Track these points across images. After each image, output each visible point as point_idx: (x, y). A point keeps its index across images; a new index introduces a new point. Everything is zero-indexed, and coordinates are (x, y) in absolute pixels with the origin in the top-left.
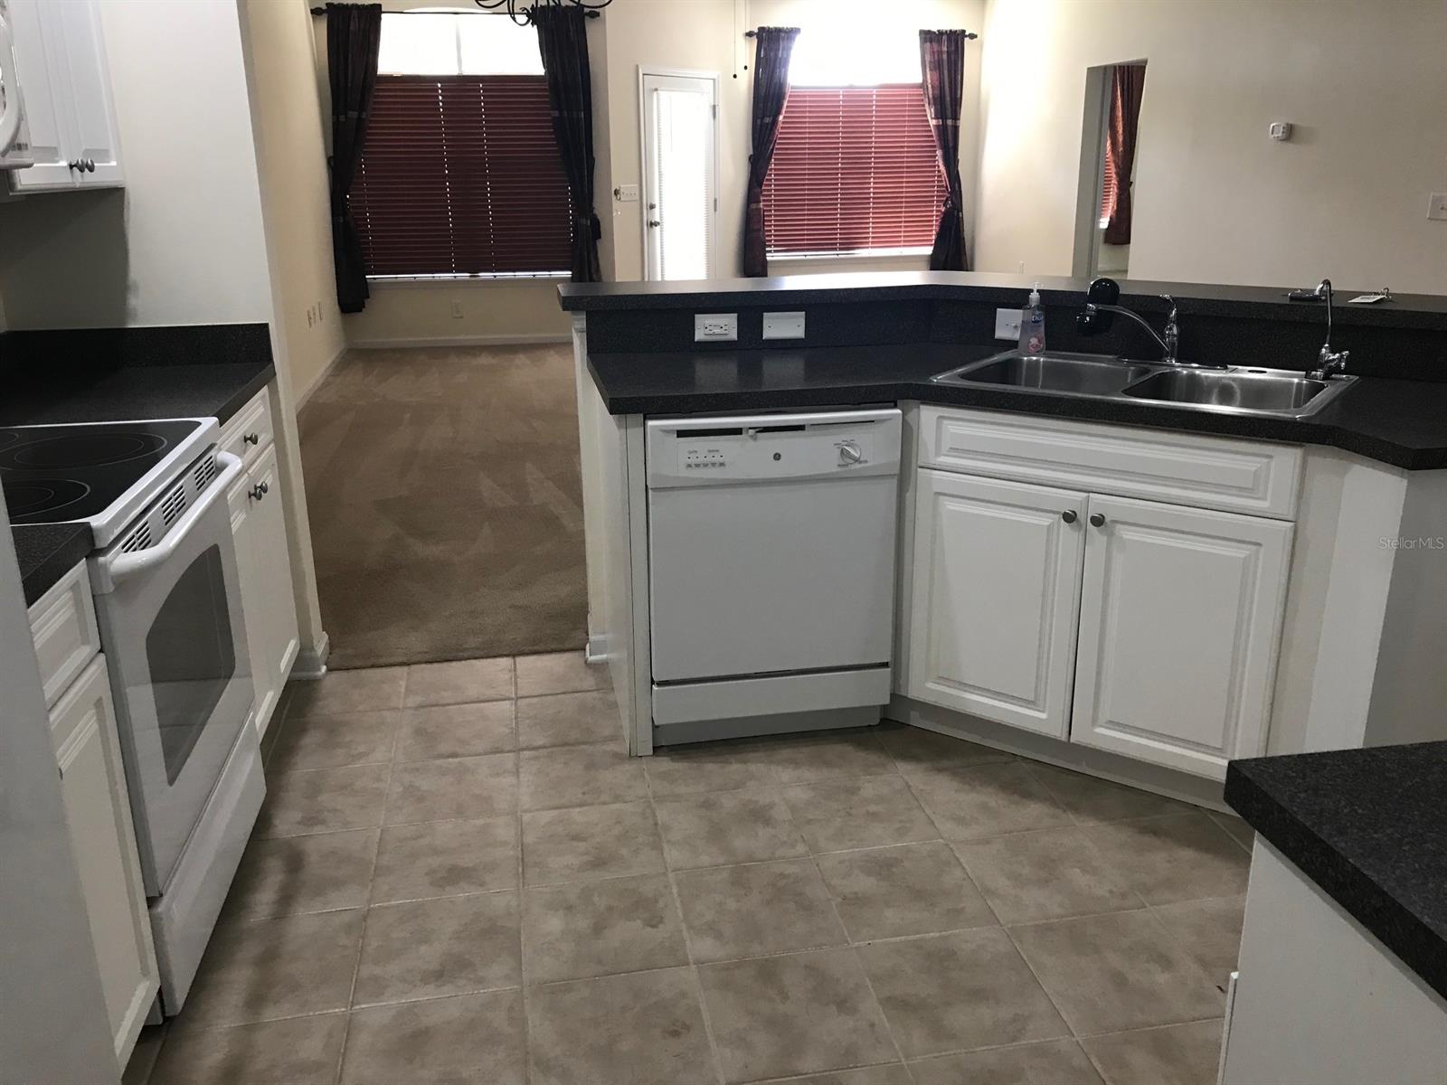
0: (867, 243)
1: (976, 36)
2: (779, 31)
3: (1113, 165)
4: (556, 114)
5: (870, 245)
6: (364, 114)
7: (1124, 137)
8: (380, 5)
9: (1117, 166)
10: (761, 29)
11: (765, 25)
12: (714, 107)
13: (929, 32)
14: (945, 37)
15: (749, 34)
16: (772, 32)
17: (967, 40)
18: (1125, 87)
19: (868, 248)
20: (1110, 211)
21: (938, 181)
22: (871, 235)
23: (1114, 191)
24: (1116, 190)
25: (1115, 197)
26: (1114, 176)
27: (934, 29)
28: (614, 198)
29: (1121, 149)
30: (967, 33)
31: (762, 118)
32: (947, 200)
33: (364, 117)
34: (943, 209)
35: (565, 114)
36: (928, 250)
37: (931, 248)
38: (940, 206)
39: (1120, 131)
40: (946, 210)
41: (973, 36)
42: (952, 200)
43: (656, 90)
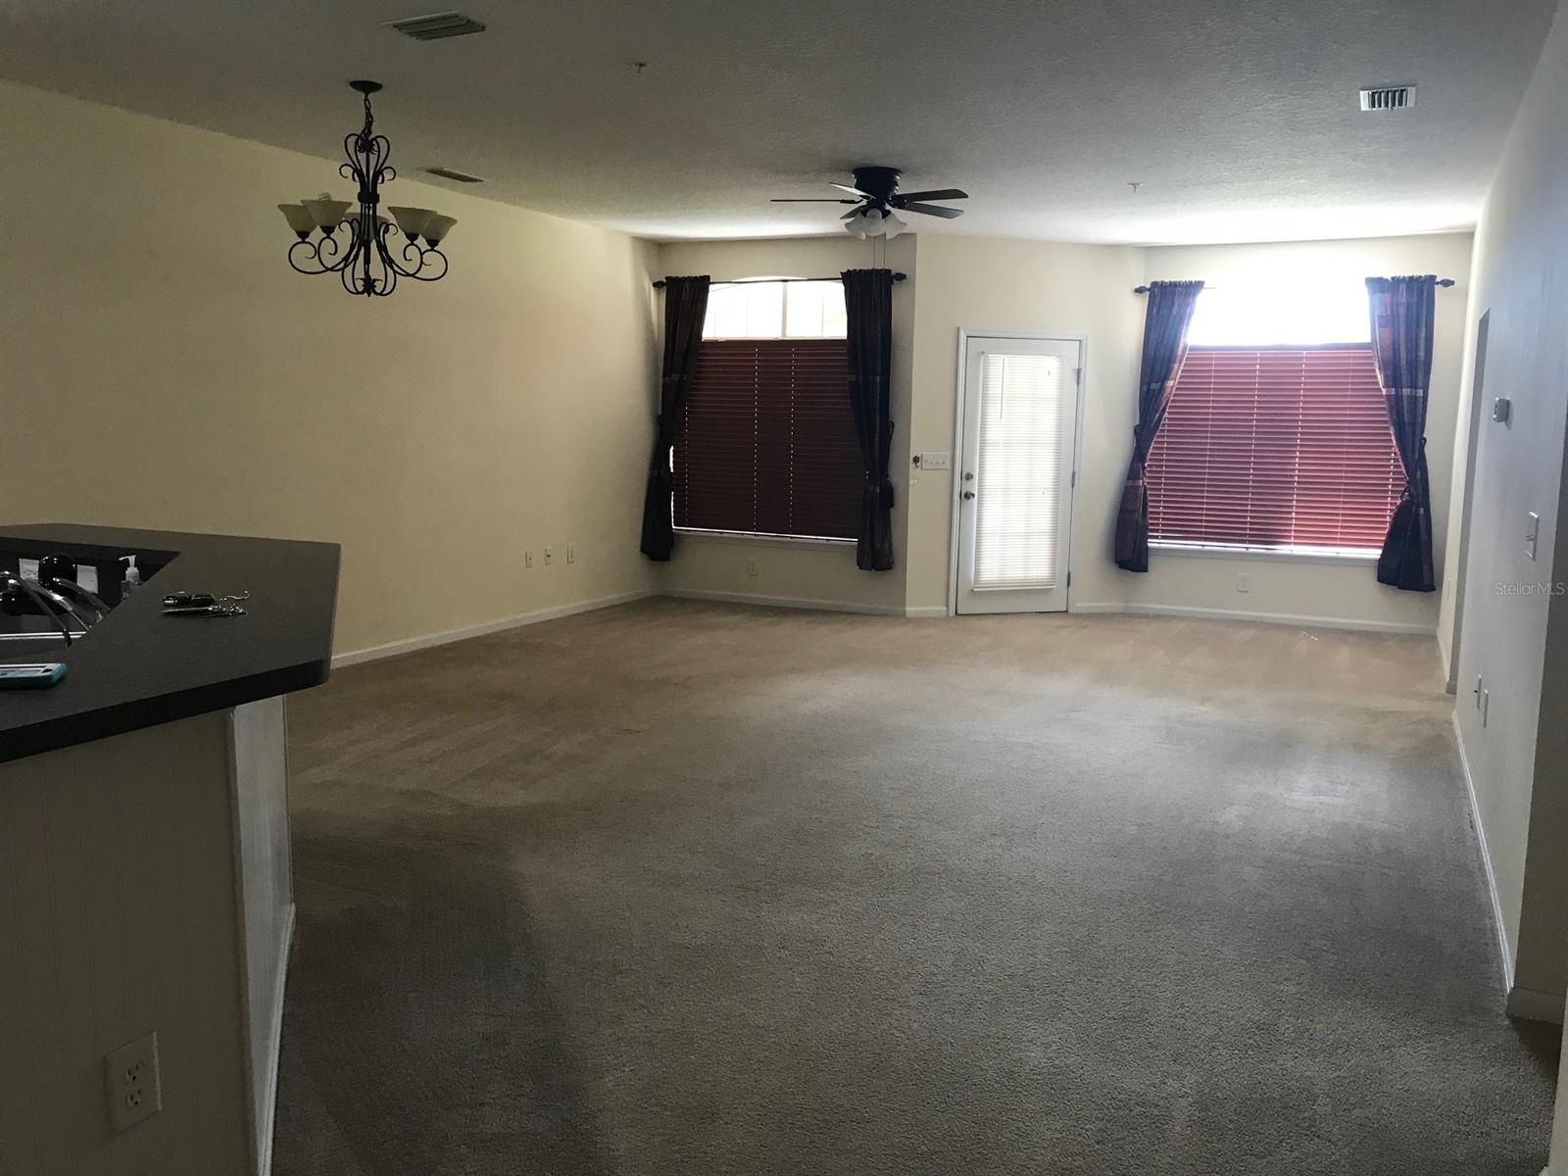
0: (1290, 537)
1: (1452, 283)
2: (1174, 285)
4: (852, 378)
5: (1292, 540)
6: (686, 376)
8: (709, 277)
10: (1154, 284)
11: (1159, 280)
12: (1079, 371)
13: (1380, 280)
14: (1403, 286)
15: (1140, 291)
16: (1165, 287)
17: (1437, 288)
19: (1289, 543)
21: (1395, 466)
22: (1293, 528)
27: (1388, 276)
28: (912, 465)
30: (1438, 280)
31: (1149, 385)
32: (1405, 491)
33: (685, 379)
34: (1399, 502)
35: (861, 378)
36: (1376, 554)
37: (1380, 551)
38: (1396, 498)
40: (1401, 503)
41: (1447, 283)
42: (1409, 491)
43: (983, 353)
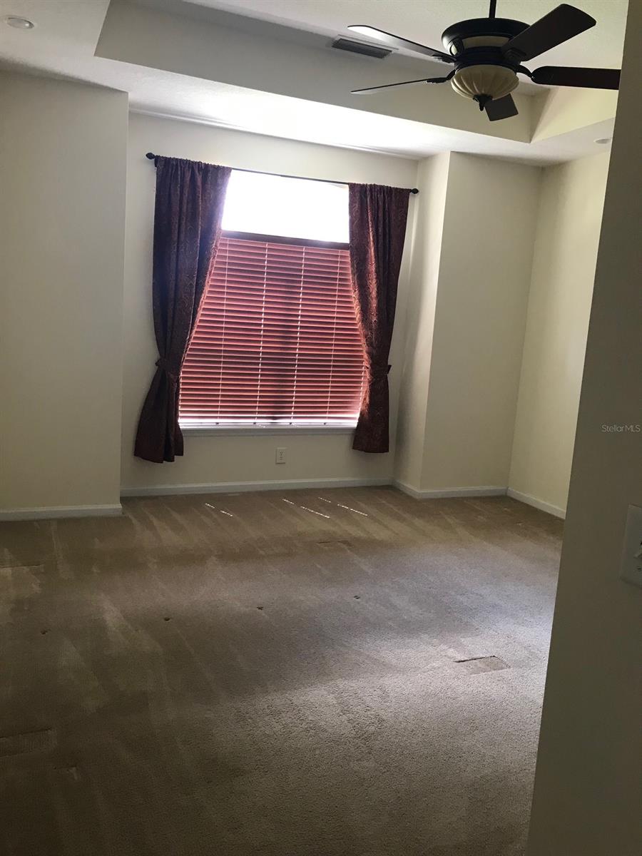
3: (363, 342)
7: (379, 302)
9: (370, 344)
18: (380, 230)
20: (360, 404)
23: (366, 376)
24: (368, 375)
25: (367, 385)
26: (366, 356)
29: (374, 319)
39: (374, 294)
